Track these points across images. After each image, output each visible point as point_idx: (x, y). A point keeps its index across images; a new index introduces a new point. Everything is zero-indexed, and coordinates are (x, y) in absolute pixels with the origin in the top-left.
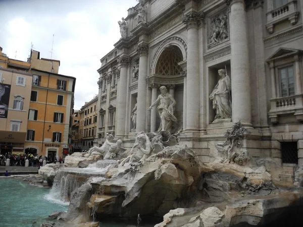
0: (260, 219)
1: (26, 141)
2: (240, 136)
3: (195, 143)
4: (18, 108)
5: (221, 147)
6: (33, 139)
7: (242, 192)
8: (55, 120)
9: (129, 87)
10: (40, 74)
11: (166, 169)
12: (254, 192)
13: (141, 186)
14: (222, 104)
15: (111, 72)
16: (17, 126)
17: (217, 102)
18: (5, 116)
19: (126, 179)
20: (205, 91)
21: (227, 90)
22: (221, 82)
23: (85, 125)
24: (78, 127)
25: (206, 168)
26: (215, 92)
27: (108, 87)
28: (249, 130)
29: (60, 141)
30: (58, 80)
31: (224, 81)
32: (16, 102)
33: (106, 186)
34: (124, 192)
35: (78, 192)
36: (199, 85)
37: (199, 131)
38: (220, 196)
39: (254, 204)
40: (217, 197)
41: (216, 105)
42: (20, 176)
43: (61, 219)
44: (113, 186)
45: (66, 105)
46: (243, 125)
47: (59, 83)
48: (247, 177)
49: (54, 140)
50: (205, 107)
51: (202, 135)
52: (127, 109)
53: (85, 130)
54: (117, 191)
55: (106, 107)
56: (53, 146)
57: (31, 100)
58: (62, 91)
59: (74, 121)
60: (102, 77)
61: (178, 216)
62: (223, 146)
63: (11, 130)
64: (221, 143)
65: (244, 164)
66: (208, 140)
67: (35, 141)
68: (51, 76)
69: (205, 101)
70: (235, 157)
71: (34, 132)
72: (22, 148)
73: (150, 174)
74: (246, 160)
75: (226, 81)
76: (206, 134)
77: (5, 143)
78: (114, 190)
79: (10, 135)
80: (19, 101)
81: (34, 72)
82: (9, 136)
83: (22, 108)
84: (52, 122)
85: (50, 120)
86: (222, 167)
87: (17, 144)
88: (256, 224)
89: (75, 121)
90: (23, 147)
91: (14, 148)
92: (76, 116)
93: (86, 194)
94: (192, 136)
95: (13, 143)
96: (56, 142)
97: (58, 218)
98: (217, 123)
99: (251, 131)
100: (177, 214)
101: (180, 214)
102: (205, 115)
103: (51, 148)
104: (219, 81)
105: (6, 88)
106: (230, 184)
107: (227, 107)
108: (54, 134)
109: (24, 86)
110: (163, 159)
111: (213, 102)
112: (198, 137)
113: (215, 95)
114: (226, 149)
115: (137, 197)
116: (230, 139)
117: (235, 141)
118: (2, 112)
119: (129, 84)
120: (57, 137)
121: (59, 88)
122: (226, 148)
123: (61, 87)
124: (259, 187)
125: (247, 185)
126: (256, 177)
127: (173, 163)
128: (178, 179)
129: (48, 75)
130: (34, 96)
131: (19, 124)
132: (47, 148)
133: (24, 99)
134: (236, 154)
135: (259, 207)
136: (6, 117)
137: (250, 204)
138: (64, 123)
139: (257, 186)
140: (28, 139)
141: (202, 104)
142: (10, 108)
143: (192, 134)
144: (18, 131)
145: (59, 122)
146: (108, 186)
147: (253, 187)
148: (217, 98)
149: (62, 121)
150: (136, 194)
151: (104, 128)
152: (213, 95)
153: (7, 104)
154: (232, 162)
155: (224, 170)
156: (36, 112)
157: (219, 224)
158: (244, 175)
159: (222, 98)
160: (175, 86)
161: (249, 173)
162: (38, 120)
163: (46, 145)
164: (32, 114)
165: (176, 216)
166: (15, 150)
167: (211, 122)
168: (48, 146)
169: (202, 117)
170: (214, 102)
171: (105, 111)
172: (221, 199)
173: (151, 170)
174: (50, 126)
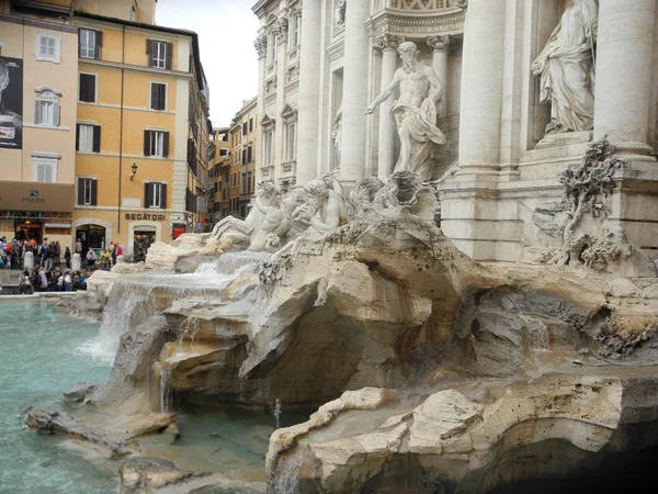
0: (609, 434)
1: (77, 206)
2: (605, 184)
3: (482, 204)
4: (48, 122)
5: (546, 217)
6: (94, 203)
7: (582, 350)
8: (148, 150)
9: (326, 52)
10: (99, 26)
11: (338, 276)
12: (620, 351)
13: (288, 323)
14: (568, 88)
15: (287, 10)
16: (49, 169)
17: (551, 82)
18: (17, 142)
19: (254, 302)
20: (518, 49)
21: (585, 41)
22: (568, 19)
23: (244, 162)
24: (228, 168)
25: (486, 275)
26: (550, 49)
27: (281, 53)
28: (634, 166)
29: (164, 205)
30: (149, 43)
31: (578, 14)
32: (40, 105)
33: (202, 322)
34: (245, 337)
35: (134, 337)
36: (503, 31)
37: (499, 169)
38: (506, 360)
39: (595, 389)
40: (498, 361)
41: (550, 90)
42: (54, 296)
43: (89, 402)
44: (218, 321)
45: (174, 108)
46: (617, 150)
47: (151, 48)
48: (610, 306)
49: (148, 203)
50: (517, 98)
51: (505, 182)
52: (321, 112)
53: (244, 175)
54: (230, 333)
55: (275, 111)
56: (145, 218)
57: (81, 99)
58: (163, 70)
59: (218, 152)
60: (266, 28)
61: (360, 409)
62: (551, 213)
63: (35, 179)
64: (549, 204)
65: (609, 269)
66: (518, 196)
67: (98, 207)
68: (129, 30)
69: (518, 80)
70: (585, 247)
71: (95, 183)
72: (68, 226)
73: (308, 290)
74: (617, 257)
75: (585, 13)
76: (518, 177)
77: (24, 213)
78: (221, 331)
79: (34, 191)
80: (50, 103)
81: (81, 23)
82: (32, 195)
83: (58, 120)
84: (142, 155)
85: (135, 151)
86: (535, 274)
87: (55, 214)
88: (595, 450)
89: (223, 153)
90: (70, 222)
91: (47, 225)
92: (225, 139)
93: (155, 341)
94: (473, 185)
95: (43, 213)
96: (155, 209)
97: (86, 400)
98: (551, 146)
99: (642, 167)
100: (358, 404)
101: (367, 403)
102: (517, 121)
103: (142, 222)
104: (564, 17)
105: (10, 68)
106: (550, 327)
107: (582, 96)
108: (148, 187)
109: (57, 60)
110: (340, 248)
111: (542, 80)
112: (492, 187)
113: (548, 58)
114: (560, 225)
115: (274, 351)
116: (575, 192)
117: (587, 199)
118: (8, 133)
119: (327, 43)
120: (155, 194)
121: (152, 63)
122: (561, 218)
123: (158, 60)
124: (638, 339)
125: (605, 332)
126: (640, 309)
127: (361, 261)
128: (374, 305)
129: (119, 28)
130: (87, 89)
131: (54, 164)
132: (132, 225)
133: (60, 95)
134: (586, 236)
135: (610, 398)
136: (19, 146)
137: (582, 389)
138: (170, 157)
139: (633, 334)
140: (81, 202)
141: (509, 90)
142: (28, 121)
143: (473, 178)
144: (54, 181)
145: (159, 156)
146: (207, 322)
147: (620, 338)
148: (554, 69)
149: (166, 153)
150: (273, 345)
151: (273, 167)
152: (541, 59)
153: (19, 110)
154: (574, 262)
155: (540, 284)
156: (97, 130)
157: (454, 439)
158: (602, 301)
159: (568, 69)
160: (447, 40)
161: (622, 297)
162: (102, 152)
163: (127, 217)
164: (87, 135)
165: (354, 408)
166: (52, 231)
167: (533, 143)
168: (133, 218)
169: (507, 129)
170: (545, 82)
171: (274, 121)
172: (507, 369)
173: (309, 279)
174: (135, 167)
